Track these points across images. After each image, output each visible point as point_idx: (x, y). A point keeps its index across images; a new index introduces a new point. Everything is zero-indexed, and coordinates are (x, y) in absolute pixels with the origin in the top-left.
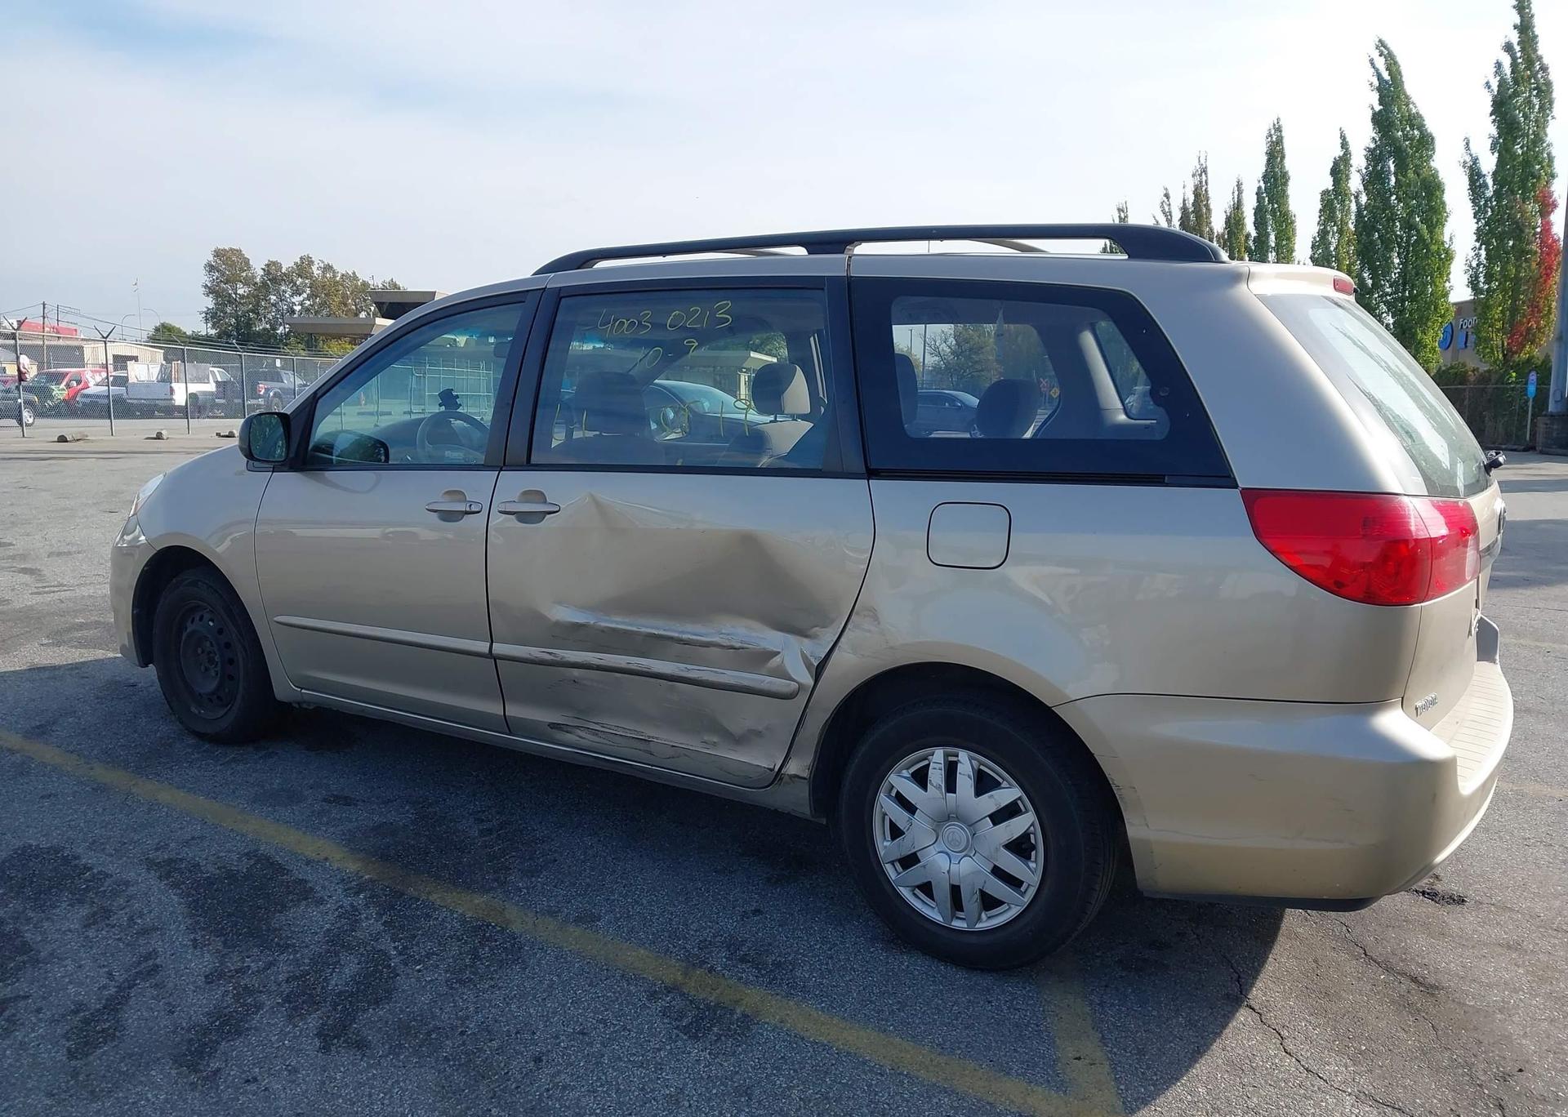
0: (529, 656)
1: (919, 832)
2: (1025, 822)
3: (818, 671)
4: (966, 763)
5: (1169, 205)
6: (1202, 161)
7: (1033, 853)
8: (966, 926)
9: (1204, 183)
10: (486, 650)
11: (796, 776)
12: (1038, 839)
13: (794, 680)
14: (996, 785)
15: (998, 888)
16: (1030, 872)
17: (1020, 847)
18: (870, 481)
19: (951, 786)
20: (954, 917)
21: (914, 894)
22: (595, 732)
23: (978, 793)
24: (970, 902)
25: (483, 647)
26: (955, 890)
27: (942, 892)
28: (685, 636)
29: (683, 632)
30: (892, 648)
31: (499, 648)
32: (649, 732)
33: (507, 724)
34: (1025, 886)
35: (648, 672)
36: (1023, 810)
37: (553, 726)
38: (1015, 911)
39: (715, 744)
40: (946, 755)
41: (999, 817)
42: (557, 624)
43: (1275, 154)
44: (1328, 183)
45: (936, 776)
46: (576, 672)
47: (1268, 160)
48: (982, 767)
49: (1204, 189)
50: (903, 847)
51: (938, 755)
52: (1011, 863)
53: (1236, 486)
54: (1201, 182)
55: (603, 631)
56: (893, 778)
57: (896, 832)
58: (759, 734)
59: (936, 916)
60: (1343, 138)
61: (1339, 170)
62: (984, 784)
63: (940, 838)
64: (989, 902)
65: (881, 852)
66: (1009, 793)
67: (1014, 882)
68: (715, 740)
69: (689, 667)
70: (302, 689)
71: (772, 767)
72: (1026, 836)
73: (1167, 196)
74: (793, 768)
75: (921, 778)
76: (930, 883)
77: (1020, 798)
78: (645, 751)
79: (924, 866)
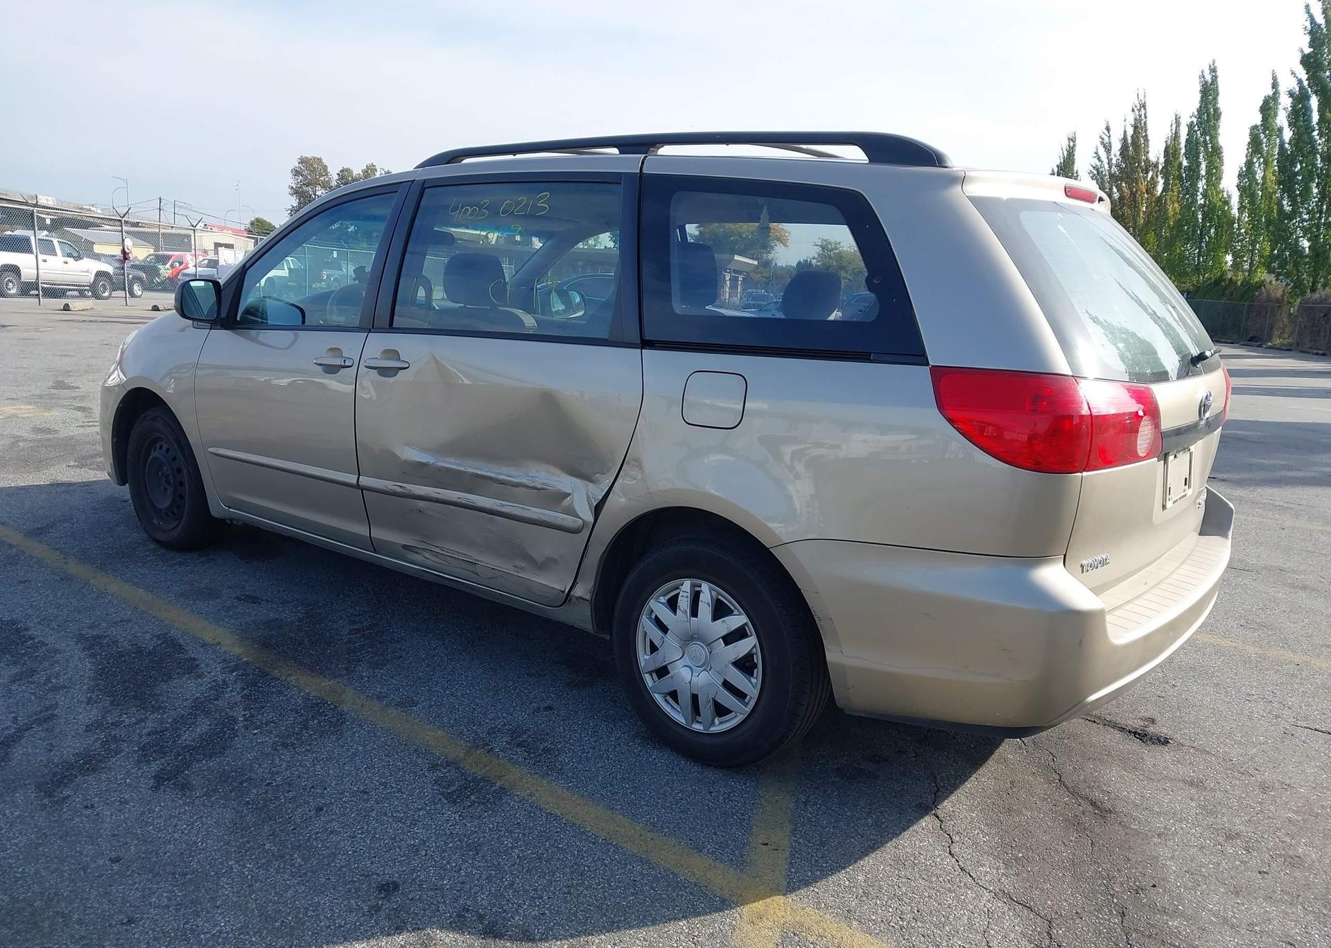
0: (385, 489)
1: (671, 650)
2: (748, 644)
3: (598, 509)
4: (707, 592)
5: (1109, 137)
6: (1141, 97)
7: (756, 670)
8: (702, 728)
9: (1143, 116)
10: (354, 482)
11: (581, 598)
12: (758, 659)
13: (581, 518)
14: (729, 612)
15: (727, 699)
16: (751, 686)
17: (745, 665)
18: (643, 350)
19: (694, 613)
20: (694, 720)
21: (666, 700)
22: (436, 554)
23: (715, 618)
24: (706, 709)
25: (352, 479)
26: (695, 698)
27: (685, 698)
28: (500, 477)
29: (499, 474)
30: (651, 493)
31: (364, 481)
32: (476, 556)
33: (373, 545)
34: (748, 698)
35: (472, 506)
36: (749, 634)
37: (406, 547)
38: (740, 718)
39: (523, 569)
40: (693, 586)
41: (730, 638)
42: (406, 462)
43: (1209, 92)
44: (1257, 119)
45: (684, 603)
46: (421, 504)
47: (1202, 97)
48: (720, 597)
49: (1143, 122)
50: (658, 660)
51: (687, 585)
52: (738, 679)
53: (928, 364)
54: (1140, 116)
55: (440, 469)
56: (652, 603)
57: (654, 648)
58: (555, 561)
59: (680, 719)
60: (1275, 79)
61: (1268, 108)
62: (720, 611)
63: (686, 654)
64: (721, 710)
65: (642, 663)
66: (738, 620)
67: (740, 695)
68: (523, 566)
69: (504, 503)
70: (229, 508)
71: (563, 590)
72: (749, 656)
73: (1108, 129)
74: (579, 591)
75: (673, 604)
76: (676, 691)
77: (746, 624)
78: (473, 572)
79: (672, 677)
